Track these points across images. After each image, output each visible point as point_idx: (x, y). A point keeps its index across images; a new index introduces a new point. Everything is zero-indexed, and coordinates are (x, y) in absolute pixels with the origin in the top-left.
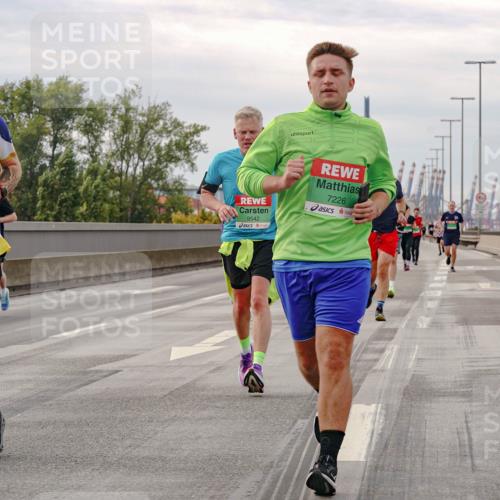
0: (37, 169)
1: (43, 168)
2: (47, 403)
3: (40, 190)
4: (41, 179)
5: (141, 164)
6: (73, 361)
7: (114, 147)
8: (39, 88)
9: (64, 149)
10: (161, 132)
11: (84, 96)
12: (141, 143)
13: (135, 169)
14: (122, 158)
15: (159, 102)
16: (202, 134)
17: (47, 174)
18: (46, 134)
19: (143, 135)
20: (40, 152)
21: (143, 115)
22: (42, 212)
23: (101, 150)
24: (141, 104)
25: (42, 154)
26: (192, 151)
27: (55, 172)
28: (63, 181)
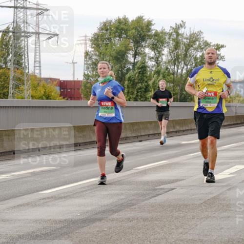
0: (125, 71)
1: (128, 70)
2: (133, 207)
3: (126, 83)
4: (127, 76)
5: (186, 67)
6: (147, 183)
7: (170, 58)
8: (126, 23)
9: (140, 58)
10: (198, 48)
11: (152, 27)
12: (186, 55)
13: (182, 71)
14: (175, 64)
15: (196, 31)
16: (222, 50)
17: (131, 73)
18: (130, 50)
19: (187, 50)
20: (127, 60)
21: (186, 39)
22: (128, 96)
23: (162, 59)
24: (185, 32)
25: (127, 62)
27: (135, 72)
28: (139, 78)
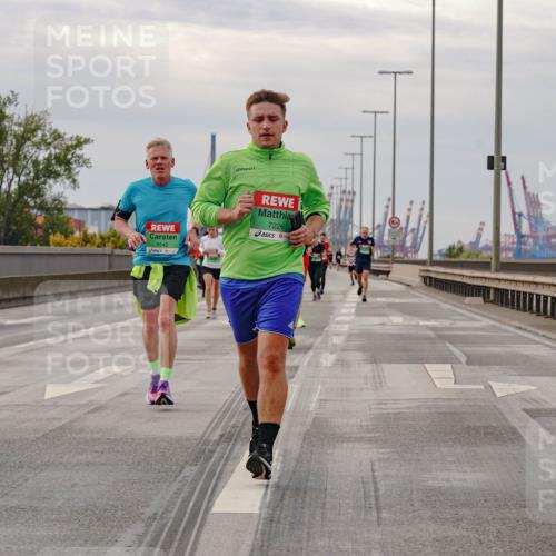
5: (16, 179)
10: (40, 144)
12: (17, 156)
13: (10, 185)
15: (37, 110)
16: (85, 147)
19: (19, 147)
21: (19, 125)
24: (17, 112)
26: (74, 166)
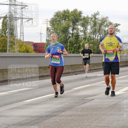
0: (68, 38)
1: (70, 37)
2: (72, 109)
3: (68, 44)
4: (69, 40)
5: (100, 36)
6: (80, 97)
7: (91, 31)
8: (68, 13)
9: (76, 31)
10: (106, 26)
11: (82, 15)
12: (100, 29)
13: (98, 38)
14: (94, 34)
15: (105, 17)
16: (119, 26)
17: (71, 39)
18: (70, 27)
19: (100, 27)
20: (69, 32)
21: (100, 21)
22: (69, 51)
23: (87, 31)
24: (99, 17)
25: (69, 33)
27: (73, 38)
28: (76, 41)
